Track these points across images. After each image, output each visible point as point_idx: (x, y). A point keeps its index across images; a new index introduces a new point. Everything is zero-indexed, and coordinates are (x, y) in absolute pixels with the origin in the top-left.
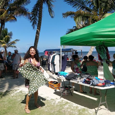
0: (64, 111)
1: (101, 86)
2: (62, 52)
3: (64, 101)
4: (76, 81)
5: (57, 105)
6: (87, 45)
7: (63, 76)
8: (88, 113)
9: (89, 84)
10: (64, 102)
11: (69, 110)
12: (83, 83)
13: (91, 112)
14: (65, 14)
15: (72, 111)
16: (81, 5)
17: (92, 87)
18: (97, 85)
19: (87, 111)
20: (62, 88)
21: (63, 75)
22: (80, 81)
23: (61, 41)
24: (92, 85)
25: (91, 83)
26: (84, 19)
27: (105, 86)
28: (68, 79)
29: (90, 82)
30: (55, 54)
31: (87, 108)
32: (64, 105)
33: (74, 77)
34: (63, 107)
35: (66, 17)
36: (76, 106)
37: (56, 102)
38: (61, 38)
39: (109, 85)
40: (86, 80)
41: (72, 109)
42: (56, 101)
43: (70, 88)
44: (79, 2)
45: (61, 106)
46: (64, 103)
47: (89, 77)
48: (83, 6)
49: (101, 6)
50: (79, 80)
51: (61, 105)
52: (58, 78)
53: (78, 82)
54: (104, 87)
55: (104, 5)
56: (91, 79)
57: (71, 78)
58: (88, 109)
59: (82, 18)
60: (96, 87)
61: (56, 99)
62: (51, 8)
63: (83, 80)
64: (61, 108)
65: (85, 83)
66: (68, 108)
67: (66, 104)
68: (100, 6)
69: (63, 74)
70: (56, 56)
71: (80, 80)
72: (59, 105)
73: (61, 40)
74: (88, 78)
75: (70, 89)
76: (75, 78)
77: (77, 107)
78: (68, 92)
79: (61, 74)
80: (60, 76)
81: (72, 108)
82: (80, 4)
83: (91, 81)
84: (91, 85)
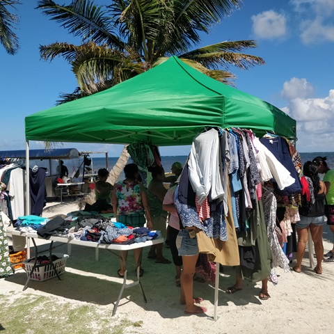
0: (30, 319)
1: (123, 243)
2: (30, 158)
3: (32, 296)
4: (66, 237)
5: (10, 308)
6: (103, 141)
7: (30, 228)
8: (95, 314)
9: (96, 240)
10: (34, 298)
11: (44, 316)
12: (81, 239)
13: (103, 311)
14: (49, 48)
15: (50, 317)
16: (96, 27)
17: (104, 247)
18: (114, 242)
19: (92, 309)
20: (29, 261)
21: (32, 224)
22: (76, 236)
23: (26, 129)
24: (104, 242)
25: (101, 238)
26: (102, 67)
27: (134, 242)
28: (45, 234)
29: (100, 235)
30: (11, 166)
31: (93, 304)
32: (32, 304)
33: (62, 228)
34: (29, 310)
35: (51, 56)
36: (65, 302)
37: (8, 302)
38: (27, 118)
39: (144, 238)
40: (90, 230)
41: (52, 313)
42: (8, 298)
43: (55, 258)
44: (89, 19)
45: (22, 308)
46: (31, 302)
47: (97, 223)
48: (100, 32)
49: (148, 36)
50: (73, 235)
51: (23, 306)
52: (18, 233)
53: (70, 238)
54: (129, 243)
55: (156, 34)
56: (101, 229)
57: (53, 231)
58: (97, 305)
59: (98, 65)
60: (112, 247)
61: (11, 293)
62: (6, 23)
63: (82, 232)
64: (22, 313)
65: (88, 240)
66: (41, 311)
67: (36, 302)
68: (146, 35)
69: (32, 222)
70: (12, 171)
71: (76, 233)
72: (16, 308)
73: (26, 125)
74: (94, 227)
75: (54, 262)
76: (63, 231)
77: (66, 306)
78: (49, 271)
79: (24, 222)
80: (23, 229)
81: (54, 309)
82: (92, 24)
83: (102, 232)
84: (102, 243)
